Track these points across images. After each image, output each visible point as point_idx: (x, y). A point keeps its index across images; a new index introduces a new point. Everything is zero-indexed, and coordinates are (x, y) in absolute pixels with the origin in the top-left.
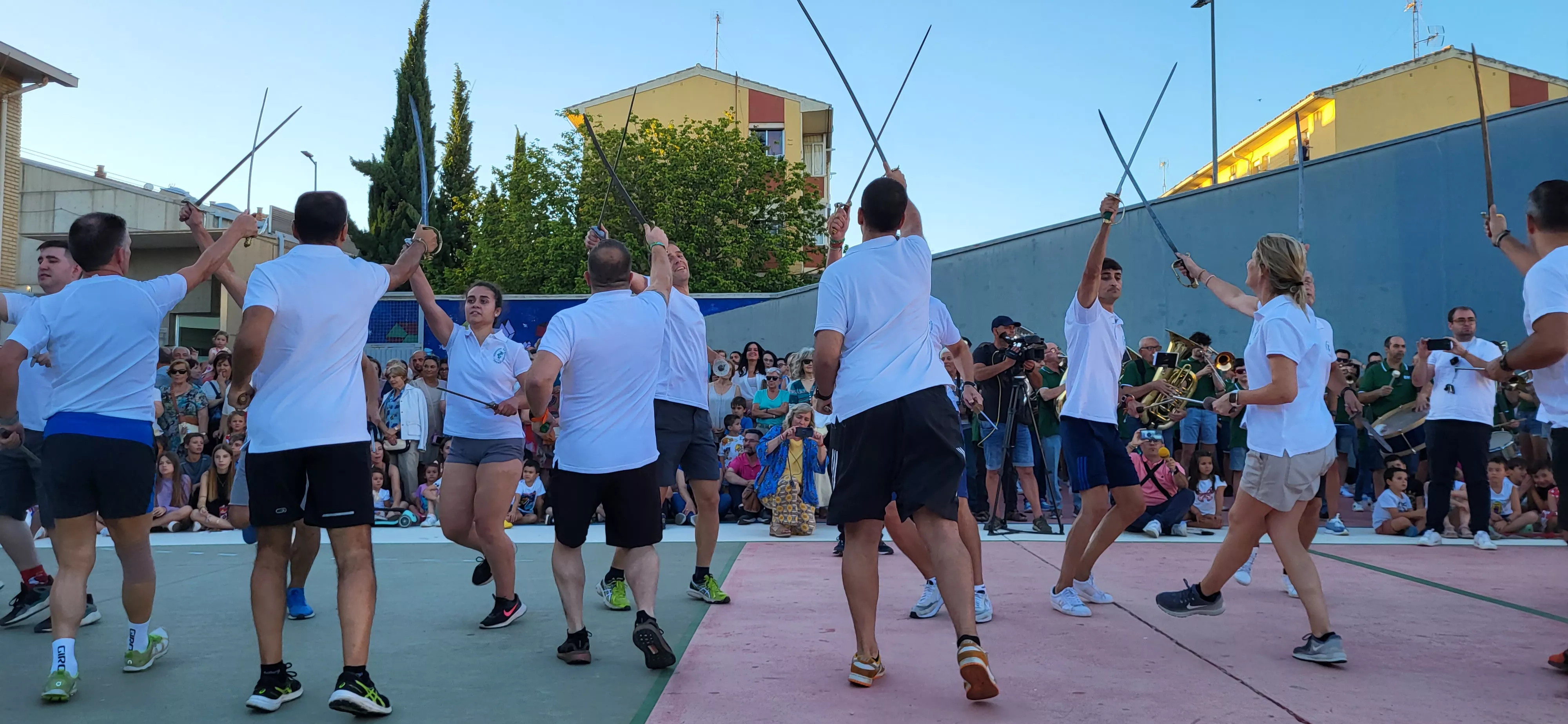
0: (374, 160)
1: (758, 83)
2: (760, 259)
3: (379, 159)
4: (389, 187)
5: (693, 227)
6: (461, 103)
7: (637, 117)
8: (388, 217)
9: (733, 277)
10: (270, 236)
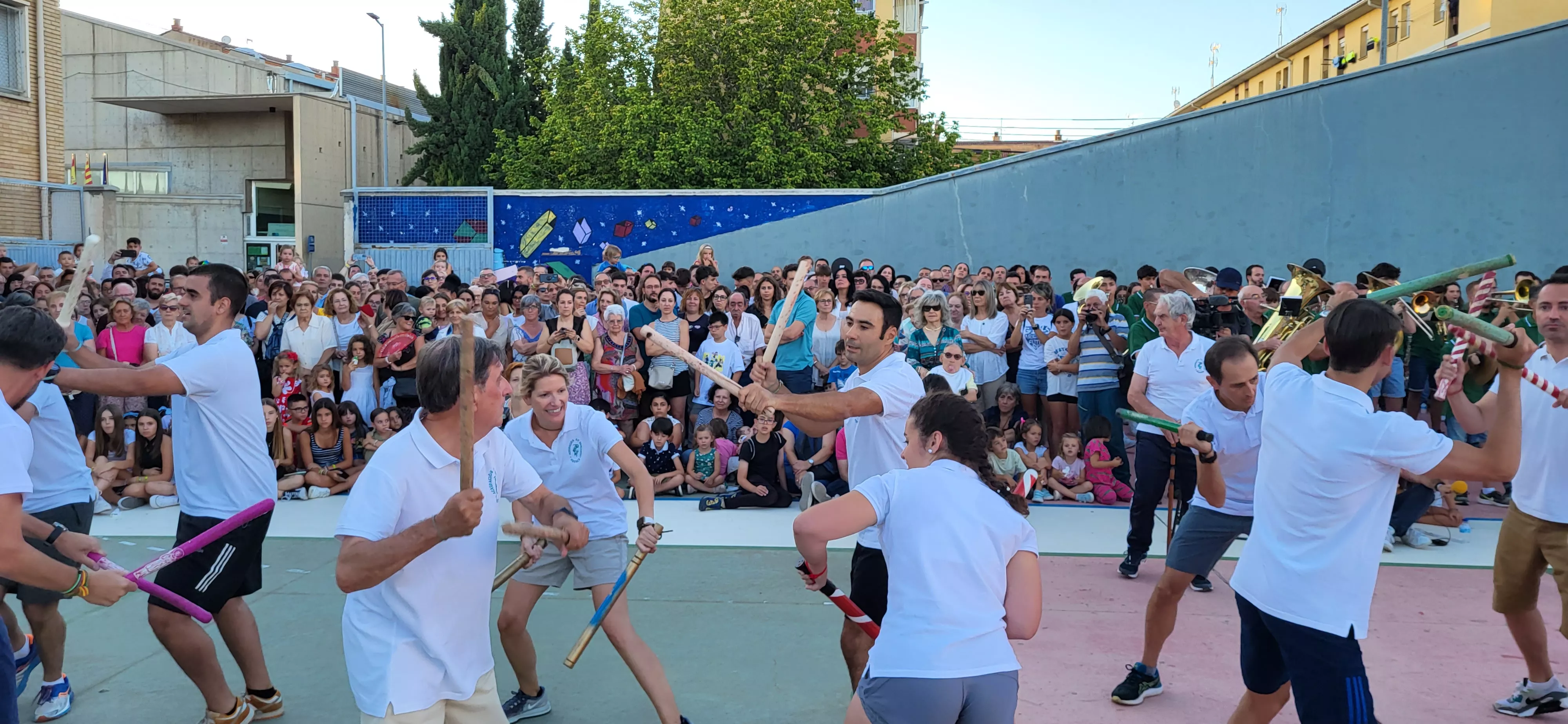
0: (444, 20)
2: (850, 127)
3: (449, 19)
4: (460, 49)
5: (779, 93)
8: (459, 81)
9: (821, 148)
10: (340, 99)
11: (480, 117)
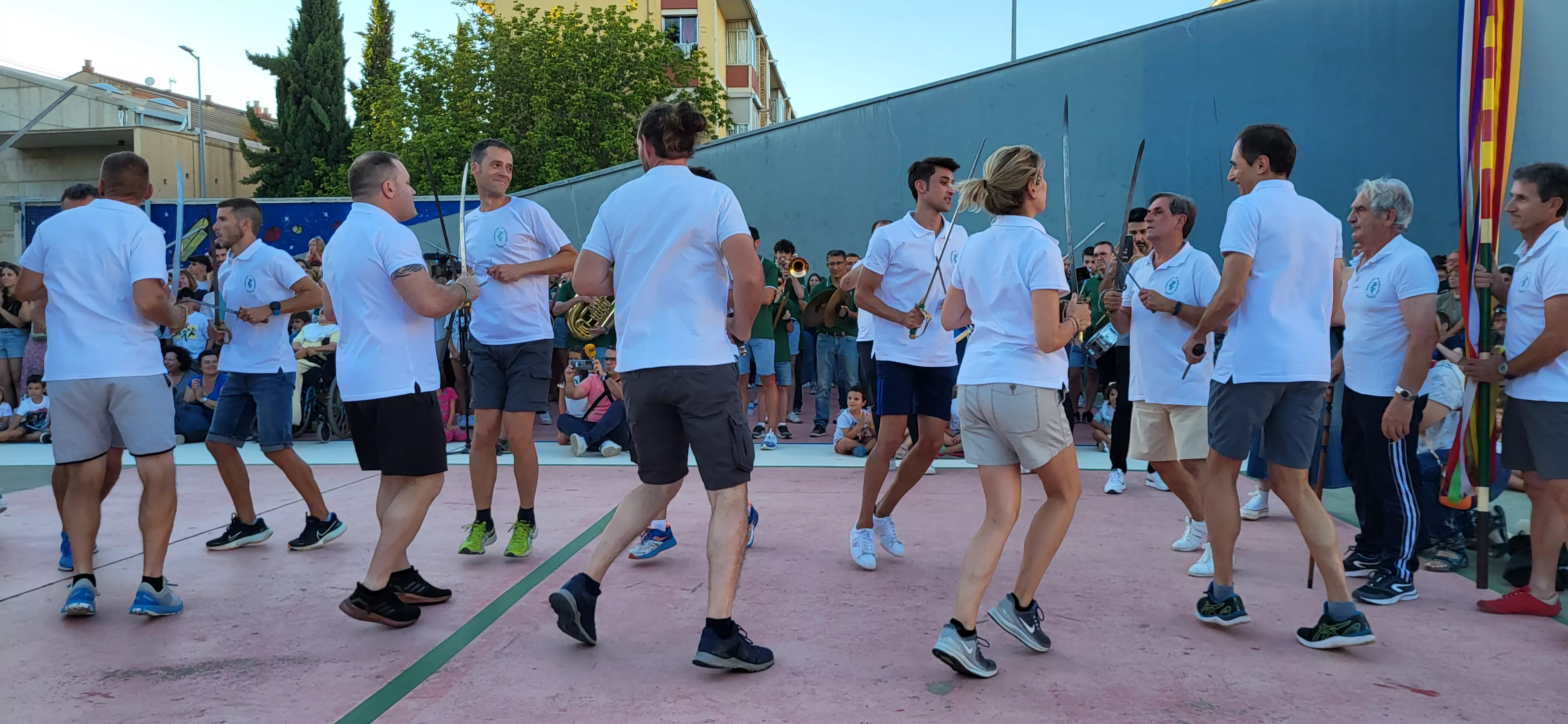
0: (280, 54)
3: (285, 53)
4: (292, 81)
7: (523, 5)
8: (293, 112)
10: (189, 132)
11: (314, 147)
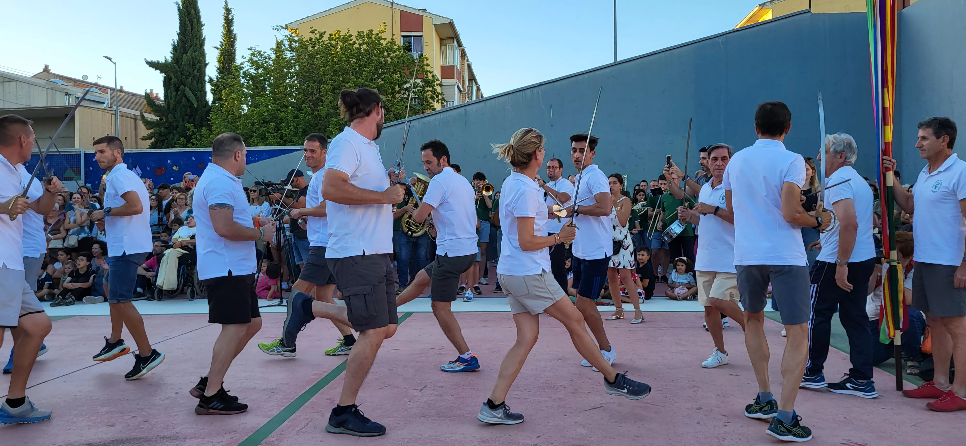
0: (165, 61)
1: (406, 6)
3: (169, 60)
4: (173, 77)
6: (229, 23)
8: (174, 96)
10: (109, 109)
11: (187, 117)
